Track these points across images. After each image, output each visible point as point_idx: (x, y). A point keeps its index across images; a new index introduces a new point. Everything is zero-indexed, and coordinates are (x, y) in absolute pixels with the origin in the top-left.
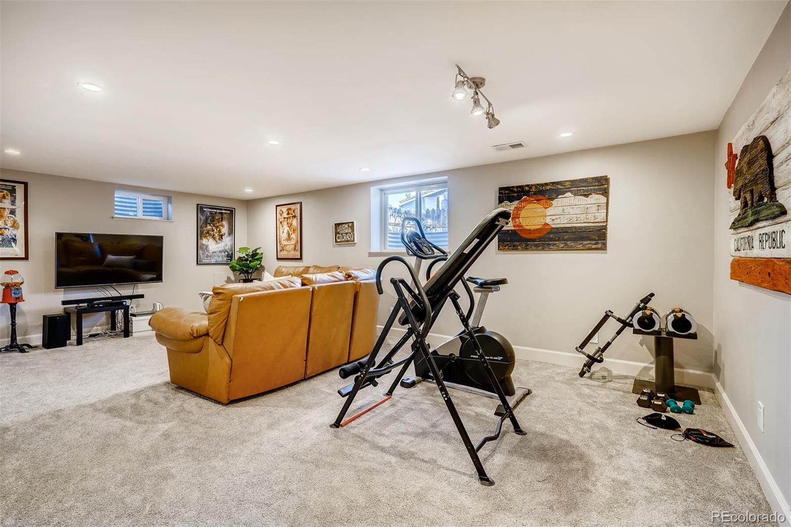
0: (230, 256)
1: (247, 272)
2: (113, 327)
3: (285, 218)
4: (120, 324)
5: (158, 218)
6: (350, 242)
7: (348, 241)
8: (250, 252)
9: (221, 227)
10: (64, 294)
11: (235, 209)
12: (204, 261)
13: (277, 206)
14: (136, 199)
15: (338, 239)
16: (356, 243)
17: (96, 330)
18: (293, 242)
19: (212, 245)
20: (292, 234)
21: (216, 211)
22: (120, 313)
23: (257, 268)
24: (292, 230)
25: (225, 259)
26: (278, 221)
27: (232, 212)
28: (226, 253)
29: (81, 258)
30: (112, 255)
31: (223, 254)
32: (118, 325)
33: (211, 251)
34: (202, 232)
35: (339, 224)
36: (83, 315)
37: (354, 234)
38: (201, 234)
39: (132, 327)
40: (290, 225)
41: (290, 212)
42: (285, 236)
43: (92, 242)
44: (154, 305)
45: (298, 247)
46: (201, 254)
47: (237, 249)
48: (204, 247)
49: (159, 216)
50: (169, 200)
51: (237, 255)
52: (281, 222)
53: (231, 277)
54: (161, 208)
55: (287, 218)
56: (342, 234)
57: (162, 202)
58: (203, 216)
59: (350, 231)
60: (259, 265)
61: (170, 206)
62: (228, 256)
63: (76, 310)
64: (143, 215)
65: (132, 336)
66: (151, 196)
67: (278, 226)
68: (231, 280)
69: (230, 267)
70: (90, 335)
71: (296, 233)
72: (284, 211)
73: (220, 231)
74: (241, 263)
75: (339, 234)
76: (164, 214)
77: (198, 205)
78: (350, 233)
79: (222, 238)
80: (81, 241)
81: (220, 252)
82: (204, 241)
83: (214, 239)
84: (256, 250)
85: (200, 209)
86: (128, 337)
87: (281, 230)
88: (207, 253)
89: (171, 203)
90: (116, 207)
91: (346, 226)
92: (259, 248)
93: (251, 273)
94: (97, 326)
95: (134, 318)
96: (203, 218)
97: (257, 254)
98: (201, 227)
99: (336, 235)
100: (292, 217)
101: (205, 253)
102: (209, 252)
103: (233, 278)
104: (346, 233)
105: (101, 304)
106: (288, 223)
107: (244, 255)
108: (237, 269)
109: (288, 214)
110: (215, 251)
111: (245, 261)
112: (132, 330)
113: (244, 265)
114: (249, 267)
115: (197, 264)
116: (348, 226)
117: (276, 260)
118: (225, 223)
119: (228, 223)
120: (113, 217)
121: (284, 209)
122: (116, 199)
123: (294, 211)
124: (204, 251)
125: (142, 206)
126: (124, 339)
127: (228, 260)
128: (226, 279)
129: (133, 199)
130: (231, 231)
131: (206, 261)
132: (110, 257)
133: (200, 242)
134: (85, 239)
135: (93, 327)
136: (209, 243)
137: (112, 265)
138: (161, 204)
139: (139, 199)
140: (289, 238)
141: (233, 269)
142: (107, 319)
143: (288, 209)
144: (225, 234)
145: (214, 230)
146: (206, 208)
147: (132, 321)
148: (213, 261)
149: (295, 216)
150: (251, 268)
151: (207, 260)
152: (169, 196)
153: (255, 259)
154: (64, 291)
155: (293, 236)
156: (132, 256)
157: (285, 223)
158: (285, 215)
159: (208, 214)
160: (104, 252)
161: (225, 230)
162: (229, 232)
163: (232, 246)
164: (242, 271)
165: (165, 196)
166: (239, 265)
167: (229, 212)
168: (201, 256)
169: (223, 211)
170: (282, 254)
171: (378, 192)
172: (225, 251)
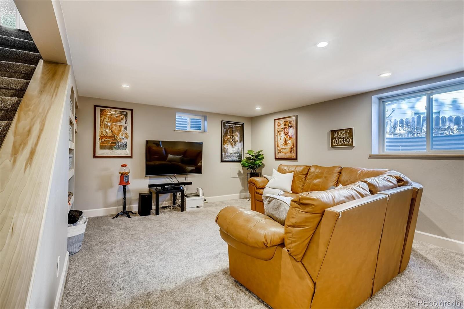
0: (241, 156)
1: (253, 168)
2: (174, 203)
3: (282, 128)
4: (178, 201)
5: (198, 131)
6: (349, 145)
7: (345, 145)
8: (255, 153)
9: (236, 136)
10: (149, 180)
11: (244, 123)
12: (225, 160)
13: (275, 120)
14: (187, 119)
15: (334, 143)
16: (354, 147)
17: (166, 204)
18: (289, 146)
19: (230, 149)
20: (288, 140)
21: (232, 125)
22: (178, 195)
23: (260, 165)
24: (289, 137)
25: (238, 158)
26: (276, 131)
27: (242, 126)
28: (238, 154)
29: (156, 157)
30: (171, 155)
31: (236, 155)
32: (177, 201)
33: (229, 153)
34: (224, 140)
35: (335, 131)
36: (159, 195)
37: (352, 139)
38: (223, 141)
39: (185, 204)
40: (287, 134)
41: (286, 123)
42: (282, 141)
43: (161, 147)
44: (197, 189)
45: (294, 150)
46: (223, 155)
47: (245, 151)
48: (225, 150)
49: (199, 129)
50: (205, 118)
51: (246, 155)
52: (279, 132)
53: (240, 170)
54: (200, 124)
55: (284, 128)
56: (339, 139)
57: (201, 120)
58: (225, 129)
59: (347, 136)
60: (261, 163)
61: (206, 122)
62: (239, 156)
63: (155, 191)
64: (191, 129)
65: (185, 210)
66: (195, 116)
67: (276, 135)
68: (241, 173)
69: (242, 164)
70: (162, 207)
71: (292, 140)
72: (281, 123)
73: (235, 139)
74: (248, 162)
75: (335, 139)
76: (202, 128)
77: (222, 121)
78: (348, 138)
79: (236, 144)
80: (156, 146)
81: (235, 153)
82: (225, 146)
83: (232, 144)
84: (259, 152)
85: (223, 123)
86: (183, 211)
87: (279, 138)
88: (227, 154)
89: (207, 120)
90: (176, 125)
91: (343, 132)
92: (262, 151)
93: (256, 168)
94: (166, 201)
95: (187, 199)
96: (225, 130)
97: (259, 155)
98: (224, 136)
99: (332, 140)
100: (289, 127)
101: (226, 154)
102: (228, 154)
103: (242, 172)
104: (343, 138)
105: (169, 188)
106: (285, 132)
107: (250, 156)
108: (246, 165)
109: (285, 125)
110: (231, 153)
111: (251, 160)
112: (185, 206)
113: (251, 163)
114: (254, 164)
115: (221, 161)
116: (346, 132)
117: (275, 160)
118: (238, 134)
119: (240, 133)
120: (175, 130)
121: (282, 122)
122: (177, 120)
123: (290, 123)
124: (225, 153)
125: (190, 123)
126: (181, 212)
127: (239, 159)
128: (238, 172)
129: (185, 119)
130: (241, 140)
131: (226, 160)
132: (170, 156)
133: (223, 147)
134: (158, 145)
135: (164, 201)
136: (228, 147)
137: (171, 160)
138: (200, 122)
139: (188, 118)
140: (286, 143)
141: (243, 166)
142: (171, 197)
143: (284, 122)
144: (237, 141)
145: (231, 139)
146: (227, 123)
147: (185, 200)
148: (230, 159)
149: (291, 127)
150: (256, 165)
151: (227, 158)
152: (205, 116)
153: (259, 159)
154: (149, 178)
155: (289, 141)
156: (181, 155)
157: (283, 132)
158: (282, 126)
159: (228, 127)
160: (167, 153)
161: (237, 138)
162: (240, 139)
163: (242, 149)
164: (249, 167)
165: (203, 116)
166: (247, 163)
167: (240, 126)
168: (224, 156)
169: (237, 125)
170: (279, 156)
171: (377, 100)
172: (238, 153)
